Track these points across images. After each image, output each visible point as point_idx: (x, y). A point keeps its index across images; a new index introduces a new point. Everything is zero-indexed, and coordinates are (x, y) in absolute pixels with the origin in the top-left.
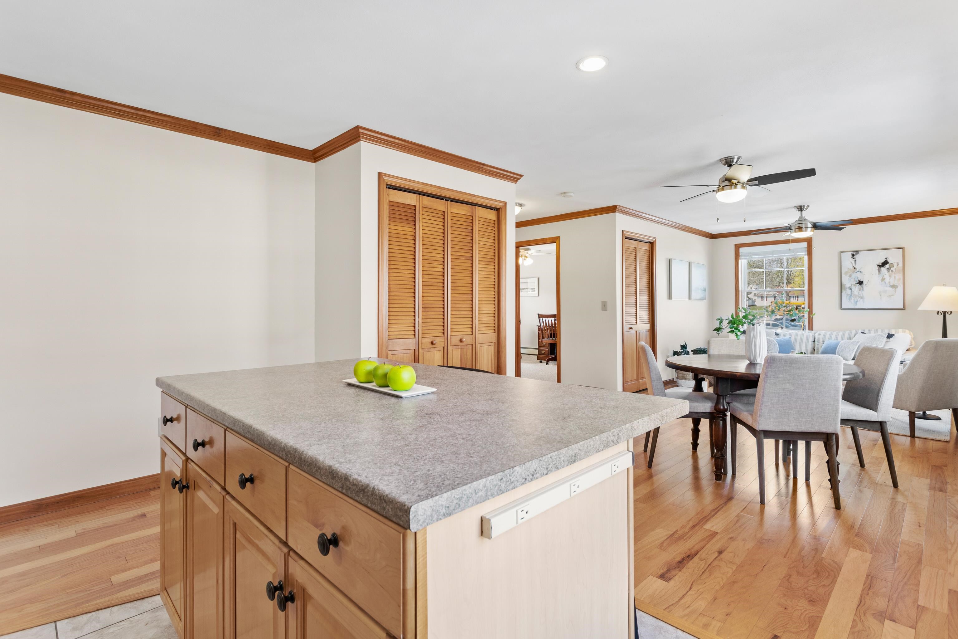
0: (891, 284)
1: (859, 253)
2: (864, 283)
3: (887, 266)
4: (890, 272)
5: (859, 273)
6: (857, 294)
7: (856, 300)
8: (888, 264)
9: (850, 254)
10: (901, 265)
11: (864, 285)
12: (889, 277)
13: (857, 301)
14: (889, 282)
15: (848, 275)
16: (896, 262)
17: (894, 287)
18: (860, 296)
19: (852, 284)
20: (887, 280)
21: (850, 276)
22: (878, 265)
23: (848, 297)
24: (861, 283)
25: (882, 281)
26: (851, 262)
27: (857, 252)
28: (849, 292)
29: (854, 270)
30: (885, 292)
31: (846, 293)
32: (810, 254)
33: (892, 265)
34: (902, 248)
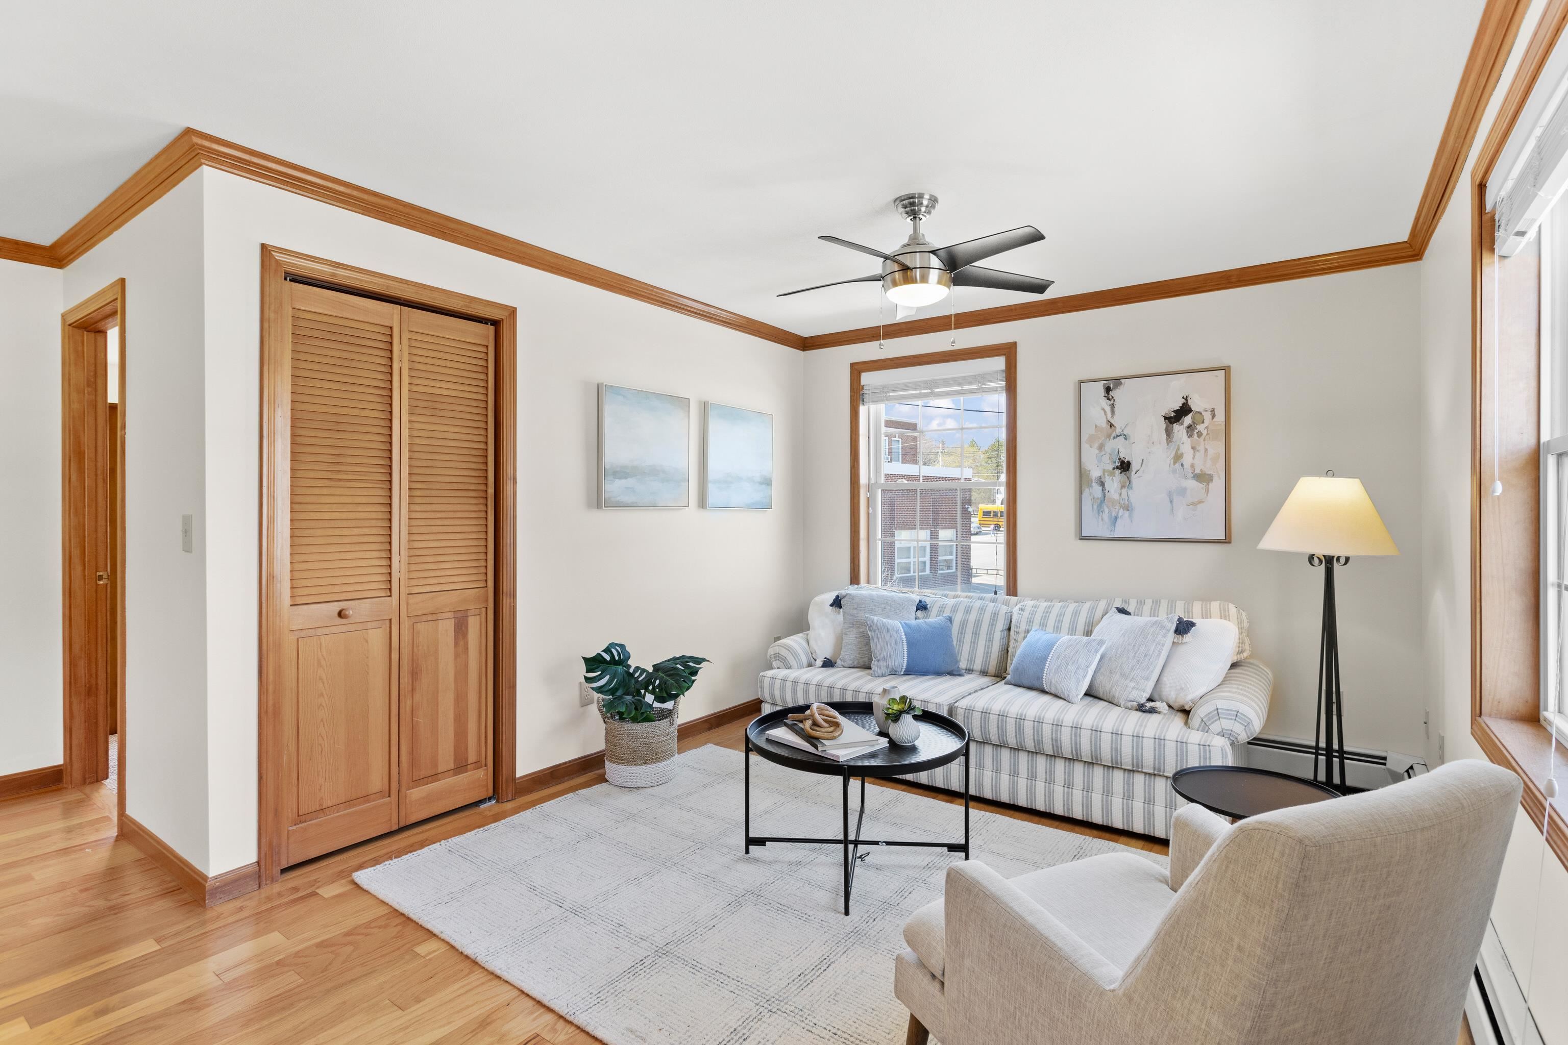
0: (1198, 471)
1: (1121, 383)
2: (1134, 466)
3: (1188, 420)
4: (1196, 436)
5: (1122, 438)
6: (1116, 497)
7: (1114, 514)
8: (1190, 415)
9: (1100, 387)
10: (1220, 416)
11: (1133, 473)
12: (1192, 451)
13: (1116, 518)
14: (1192, 466)
15: (1096, 445)
16: (1209, 407)
17: (1203, 478)
18: (1122, 502)
19: (1104, 471)
20: (1187, 459)
21: (1101, 447)
22: (1166, 418)
23: (1095, 507)
24: (1125, 466)
25: (1175, 463)
26: (1103, 410)
27: (1118, 381)
28: (1097, 490)
29: (1110, 430)
30: (1182, 491)
31: (1090, 494)
32: (1011, 387)
33: (1199, 418)
34: (1224, 368)
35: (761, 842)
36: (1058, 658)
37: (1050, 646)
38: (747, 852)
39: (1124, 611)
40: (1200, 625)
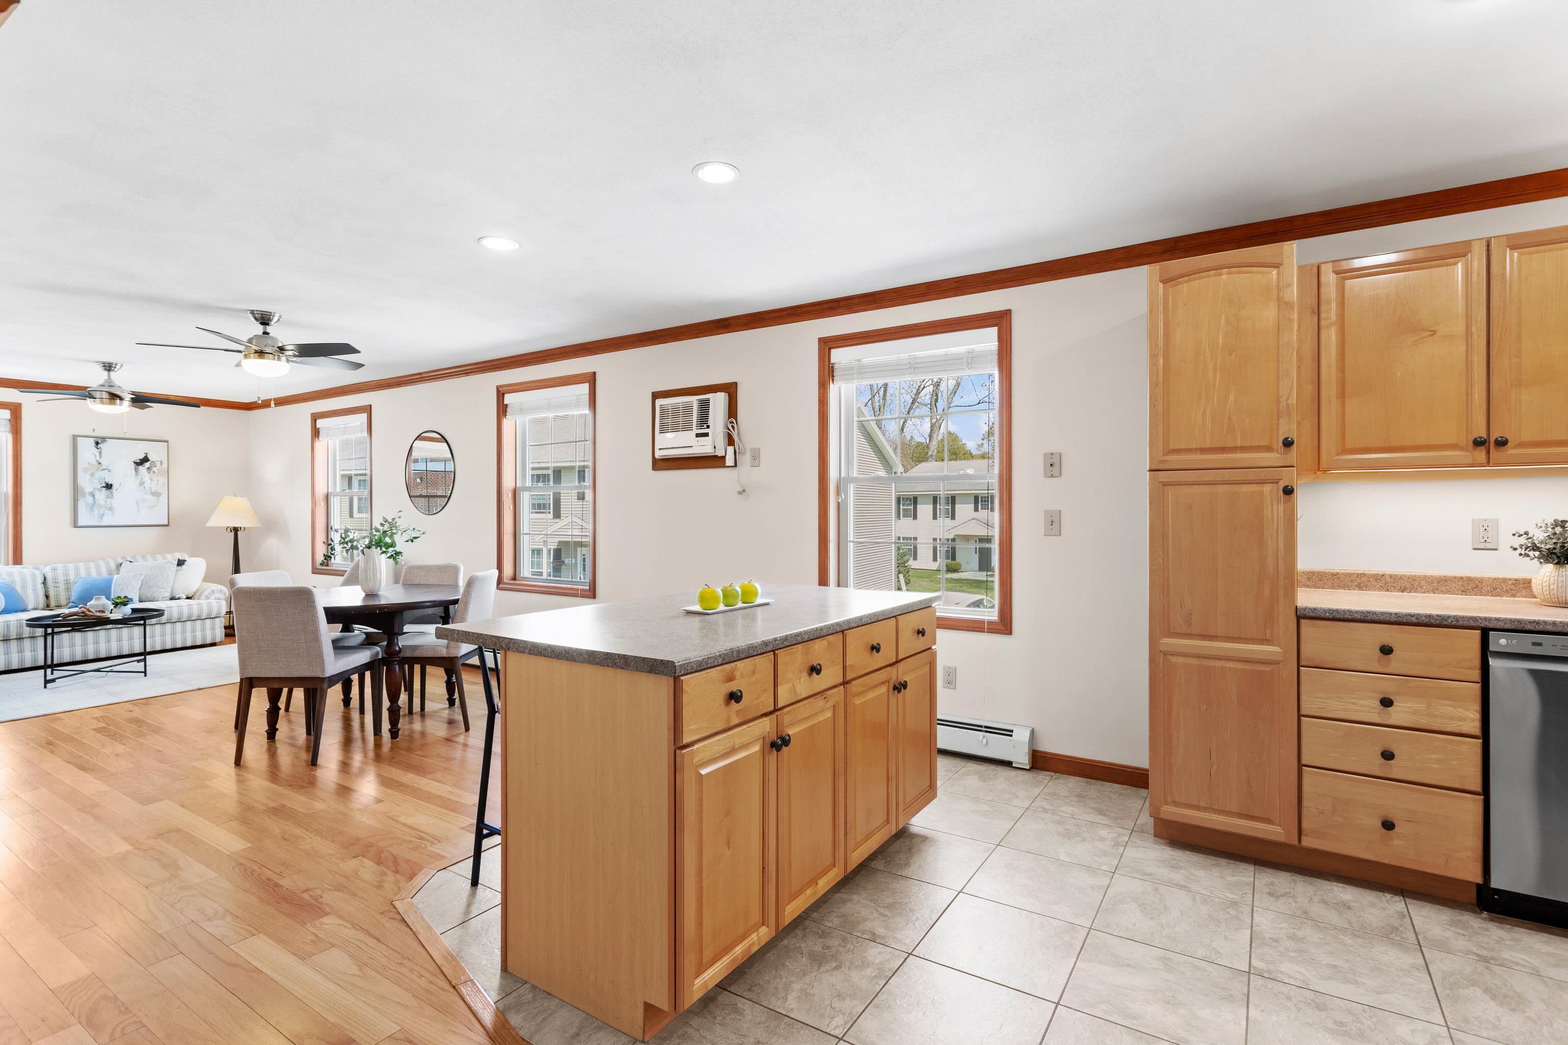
0: (153, 491)
1: (106, 441)
2: (114, 487)
3: (147, 465)
4: (152, 473)
5: (107, 471)
6: (103, 503)
7: (101, 512)
8: (149, 462)
9: (92, 442)
10: (165, 465)
11: (114, 490)
12: (150, 480)
13: (103, 515)
14: (150, 488)
15: (89, 473)
16: (159, 459)
17: (156, 494)
18: (107, 506)
19: (95, 489)
20: (147, 484)
21: (92, 475)
22: (135, 463)
23: (88, 508)
24: (109, 486)
25: (140, 486)
26: (94, 454)
27: (104, 439)
28: (90, 499)
29: (99, 466)
30: (144, 501)
31: (85, 501)
32: (17, 431)
33: (154, 464)
34: (166, 441)
35: (52, 681)
37: (112, 580)
38: (45, 687)
39: (131, 562)
40: (190, 561)
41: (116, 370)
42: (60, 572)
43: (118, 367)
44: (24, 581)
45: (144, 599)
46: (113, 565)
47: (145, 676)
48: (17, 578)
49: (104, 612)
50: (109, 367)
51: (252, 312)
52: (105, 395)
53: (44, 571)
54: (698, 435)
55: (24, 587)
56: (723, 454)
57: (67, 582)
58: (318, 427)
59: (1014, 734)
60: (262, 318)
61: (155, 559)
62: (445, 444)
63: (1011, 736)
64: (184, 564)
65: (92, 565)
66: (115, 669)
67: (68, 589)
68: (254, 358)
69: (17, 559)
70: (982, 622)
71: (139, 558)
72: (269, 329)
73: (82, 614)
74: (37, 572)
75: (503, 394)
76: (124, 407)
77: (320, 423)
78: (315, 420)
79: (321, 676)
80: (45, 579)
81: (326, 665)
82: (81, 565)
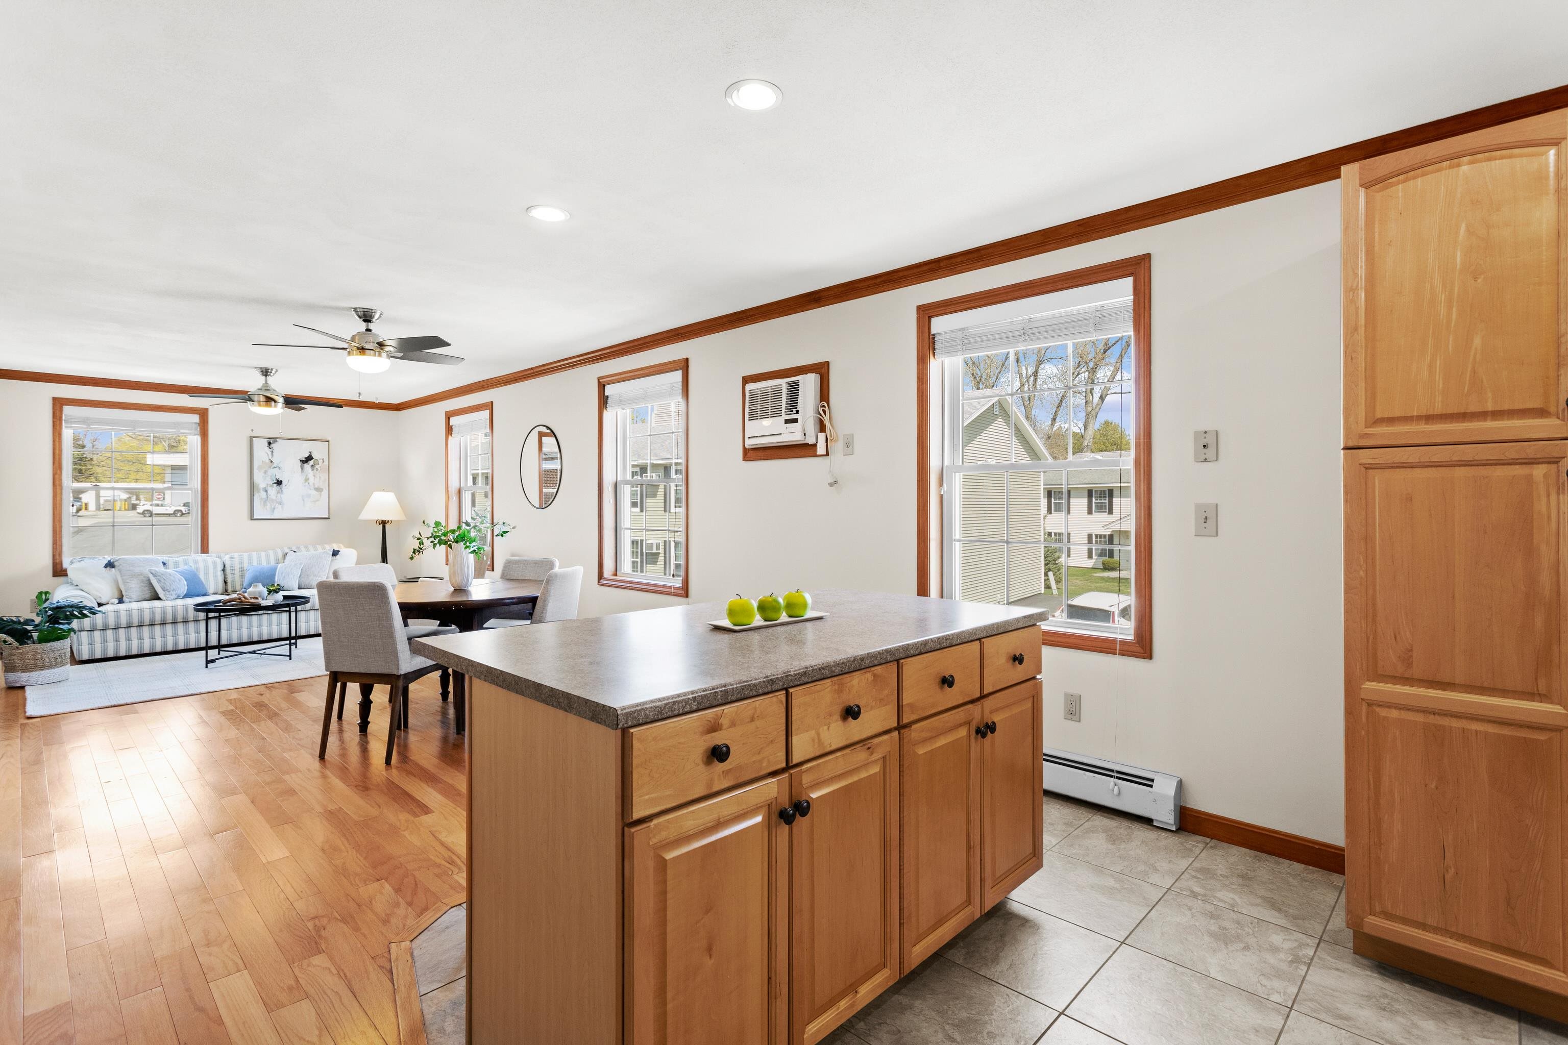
0: (316, 486)
1: (277, 441)
2: (284, 483)
3: (311, 462)
4: (315, 471)
5: (277, 468)
6: (274, 498)
7: (273, 506)
8: (313, 460)
9: (265, 442)
10: (326, 463)
11: (283, 486)
12: (313, 477)
13: (274, 509)
14: (314, 484)
15: (263, 471)
16: (322, 458)
17: (319, 490)
18: (278, 500)
19: (267, 485)
20: (311, 480)
21: (265, 472)
22: (301, 461)
23: (262, 503)
24: (279, 483)
25: (305, 482)
26: (267, 453)
27: (275, 440)
28: (263, 494)
29: (271, 464)
30: (309, 496)
31: (260, 496)
32: (204, 434)
33: (316, 462)
34: (328, 441)
35: (213, 661)
36: (282, 573)
37: (276, 569)
38: (207, 667)
39: (295, 552)
40: (344, 551)
41: (272, 374)
42: (236, 561)
43: (273, 372)
44: (206, 568)
45: (303, 587)
46: (280, 556)
47: (290, 659)
48: (201, 566)
49: (257, 598)
50: (266, 372)
51: (355, 310)
52: (262, 398)
53: (224, 560)
54: (787, 421)
55: (206, 574)
56: (814, 442)
57: (242, 570)
58: (451, 424)
59: (1154, 784)
60: (365, 315)
61: (316, 550)
62: (554, 438)
63: (1151, 786)
64: (337, 554)
65: (263, 554)
66: (268, 651)
67: (242, 576)
68: (357, 355)
69: (205, 549)
70: (1113, 641)
71: (303, 548)
72: (371, 326)
73: (238, 600)
74: (218, 560)
75: (604, 386)
76: (279, 409)
77: (454, 421)
78: (449, 418)
79: (396, 673)
80: (224, 566)
81: (400, 662)
82: (254, 554)
